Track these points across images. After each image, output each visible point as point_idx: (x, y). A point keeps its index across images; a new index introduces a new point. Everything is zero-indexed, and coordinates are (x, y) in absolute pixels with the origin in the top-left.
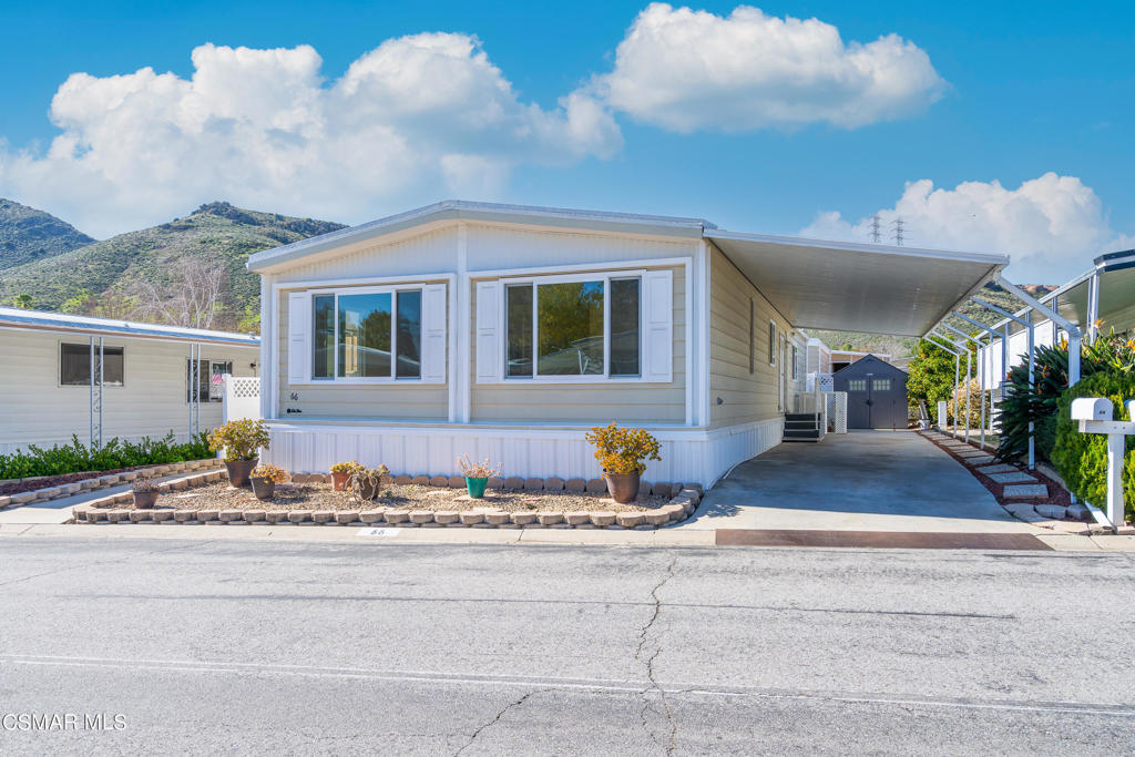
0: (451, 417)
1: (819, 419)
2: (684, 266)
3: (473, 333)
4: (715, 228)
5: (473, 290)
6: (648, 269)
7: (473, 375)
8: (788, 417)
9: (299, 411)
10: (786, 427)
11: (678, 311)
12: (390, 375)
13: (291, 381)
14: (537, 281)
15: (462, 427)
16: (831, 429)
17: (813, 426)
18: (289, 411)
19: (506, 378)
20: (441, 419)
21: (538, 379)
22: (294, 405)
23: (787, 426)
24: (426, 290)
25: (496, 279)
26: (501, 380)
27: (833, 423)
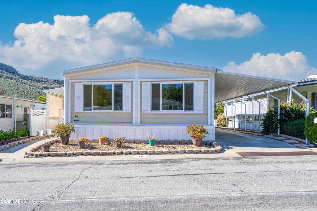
0: (134, 123)
2: (207, 80)
3: (141, 98)
4: (220, 70)
5: (141, 85)
6: (196, 81)
7: (141, 110)
11: (206, 93)
12: (111, 109)
13: (75, 111)
14: (161, 83)
15: (138, 125)
18: (74, 120)
19: (151, 111)
20: (131, 123)
21: (162, 111)
22: (76, 119)
24: (124, 84)
25: (149, 82)
26: (150, 112)
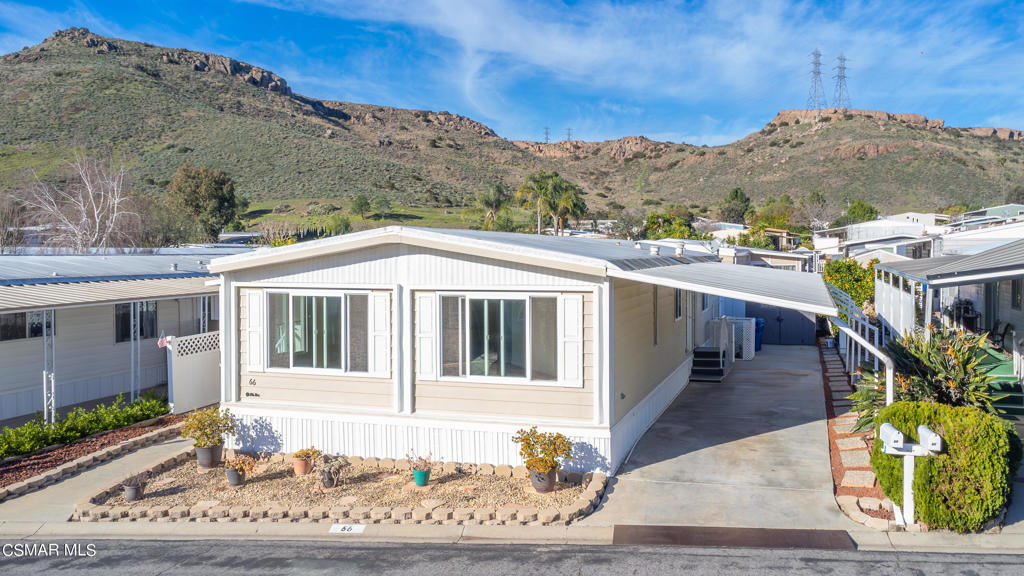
0: (396, 408)
1: (724, 356)
2: (592, 292)
3: (414, 336)
5: (414, 300)
6: (563, 293)
7: (415, 373)
8: (697, 354)
9: (256, 395)
10: (694, 365)
11: (587, 328)
12: (340, 367)
13: (249, 370)
14: (469, 296)
15: (405, 417)
16: (739, 355)
17: (717, 364)
18: (248, 395)
19: (441, 376)
20: (387, 408)
21: (470, 378)
22: (252, 390)
23: (695, 363)
24: (371, 295)
25: (434, 291)
26: (437, 377)
27: (741, 348)
